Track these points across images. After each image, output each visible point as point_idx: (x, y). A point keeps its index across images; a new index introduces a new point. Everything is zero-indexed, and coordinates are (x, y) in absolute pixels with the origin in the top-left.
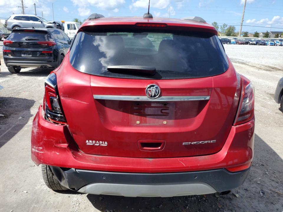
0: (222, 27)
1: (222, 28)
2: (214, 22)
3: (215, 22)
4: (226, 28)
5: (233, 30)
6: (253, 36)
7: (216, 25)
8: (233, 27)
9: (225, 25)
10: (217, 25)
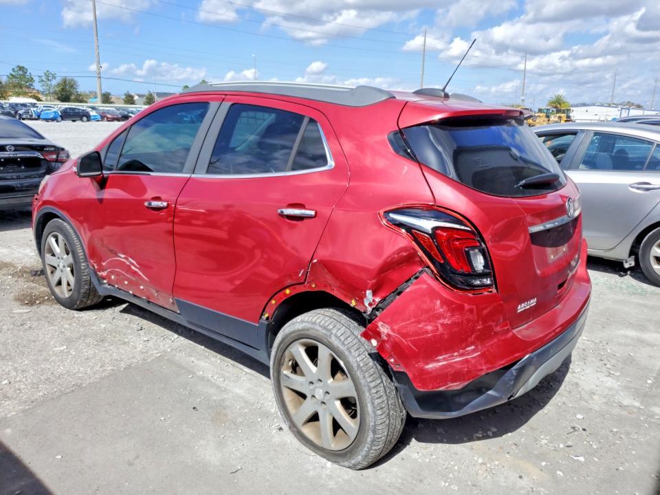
0: (44, 79)
1: (42, 81)
2: (18, 66)
3: (21, 65)
4: (54, 82)
5: (72, 86)
6: (123, 101)
7: (26, 73)
8: (72, 80)
9: (49, 76)
10: (28, 74)
